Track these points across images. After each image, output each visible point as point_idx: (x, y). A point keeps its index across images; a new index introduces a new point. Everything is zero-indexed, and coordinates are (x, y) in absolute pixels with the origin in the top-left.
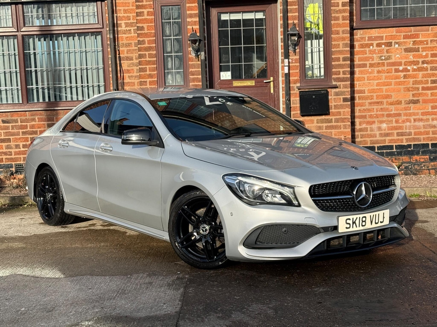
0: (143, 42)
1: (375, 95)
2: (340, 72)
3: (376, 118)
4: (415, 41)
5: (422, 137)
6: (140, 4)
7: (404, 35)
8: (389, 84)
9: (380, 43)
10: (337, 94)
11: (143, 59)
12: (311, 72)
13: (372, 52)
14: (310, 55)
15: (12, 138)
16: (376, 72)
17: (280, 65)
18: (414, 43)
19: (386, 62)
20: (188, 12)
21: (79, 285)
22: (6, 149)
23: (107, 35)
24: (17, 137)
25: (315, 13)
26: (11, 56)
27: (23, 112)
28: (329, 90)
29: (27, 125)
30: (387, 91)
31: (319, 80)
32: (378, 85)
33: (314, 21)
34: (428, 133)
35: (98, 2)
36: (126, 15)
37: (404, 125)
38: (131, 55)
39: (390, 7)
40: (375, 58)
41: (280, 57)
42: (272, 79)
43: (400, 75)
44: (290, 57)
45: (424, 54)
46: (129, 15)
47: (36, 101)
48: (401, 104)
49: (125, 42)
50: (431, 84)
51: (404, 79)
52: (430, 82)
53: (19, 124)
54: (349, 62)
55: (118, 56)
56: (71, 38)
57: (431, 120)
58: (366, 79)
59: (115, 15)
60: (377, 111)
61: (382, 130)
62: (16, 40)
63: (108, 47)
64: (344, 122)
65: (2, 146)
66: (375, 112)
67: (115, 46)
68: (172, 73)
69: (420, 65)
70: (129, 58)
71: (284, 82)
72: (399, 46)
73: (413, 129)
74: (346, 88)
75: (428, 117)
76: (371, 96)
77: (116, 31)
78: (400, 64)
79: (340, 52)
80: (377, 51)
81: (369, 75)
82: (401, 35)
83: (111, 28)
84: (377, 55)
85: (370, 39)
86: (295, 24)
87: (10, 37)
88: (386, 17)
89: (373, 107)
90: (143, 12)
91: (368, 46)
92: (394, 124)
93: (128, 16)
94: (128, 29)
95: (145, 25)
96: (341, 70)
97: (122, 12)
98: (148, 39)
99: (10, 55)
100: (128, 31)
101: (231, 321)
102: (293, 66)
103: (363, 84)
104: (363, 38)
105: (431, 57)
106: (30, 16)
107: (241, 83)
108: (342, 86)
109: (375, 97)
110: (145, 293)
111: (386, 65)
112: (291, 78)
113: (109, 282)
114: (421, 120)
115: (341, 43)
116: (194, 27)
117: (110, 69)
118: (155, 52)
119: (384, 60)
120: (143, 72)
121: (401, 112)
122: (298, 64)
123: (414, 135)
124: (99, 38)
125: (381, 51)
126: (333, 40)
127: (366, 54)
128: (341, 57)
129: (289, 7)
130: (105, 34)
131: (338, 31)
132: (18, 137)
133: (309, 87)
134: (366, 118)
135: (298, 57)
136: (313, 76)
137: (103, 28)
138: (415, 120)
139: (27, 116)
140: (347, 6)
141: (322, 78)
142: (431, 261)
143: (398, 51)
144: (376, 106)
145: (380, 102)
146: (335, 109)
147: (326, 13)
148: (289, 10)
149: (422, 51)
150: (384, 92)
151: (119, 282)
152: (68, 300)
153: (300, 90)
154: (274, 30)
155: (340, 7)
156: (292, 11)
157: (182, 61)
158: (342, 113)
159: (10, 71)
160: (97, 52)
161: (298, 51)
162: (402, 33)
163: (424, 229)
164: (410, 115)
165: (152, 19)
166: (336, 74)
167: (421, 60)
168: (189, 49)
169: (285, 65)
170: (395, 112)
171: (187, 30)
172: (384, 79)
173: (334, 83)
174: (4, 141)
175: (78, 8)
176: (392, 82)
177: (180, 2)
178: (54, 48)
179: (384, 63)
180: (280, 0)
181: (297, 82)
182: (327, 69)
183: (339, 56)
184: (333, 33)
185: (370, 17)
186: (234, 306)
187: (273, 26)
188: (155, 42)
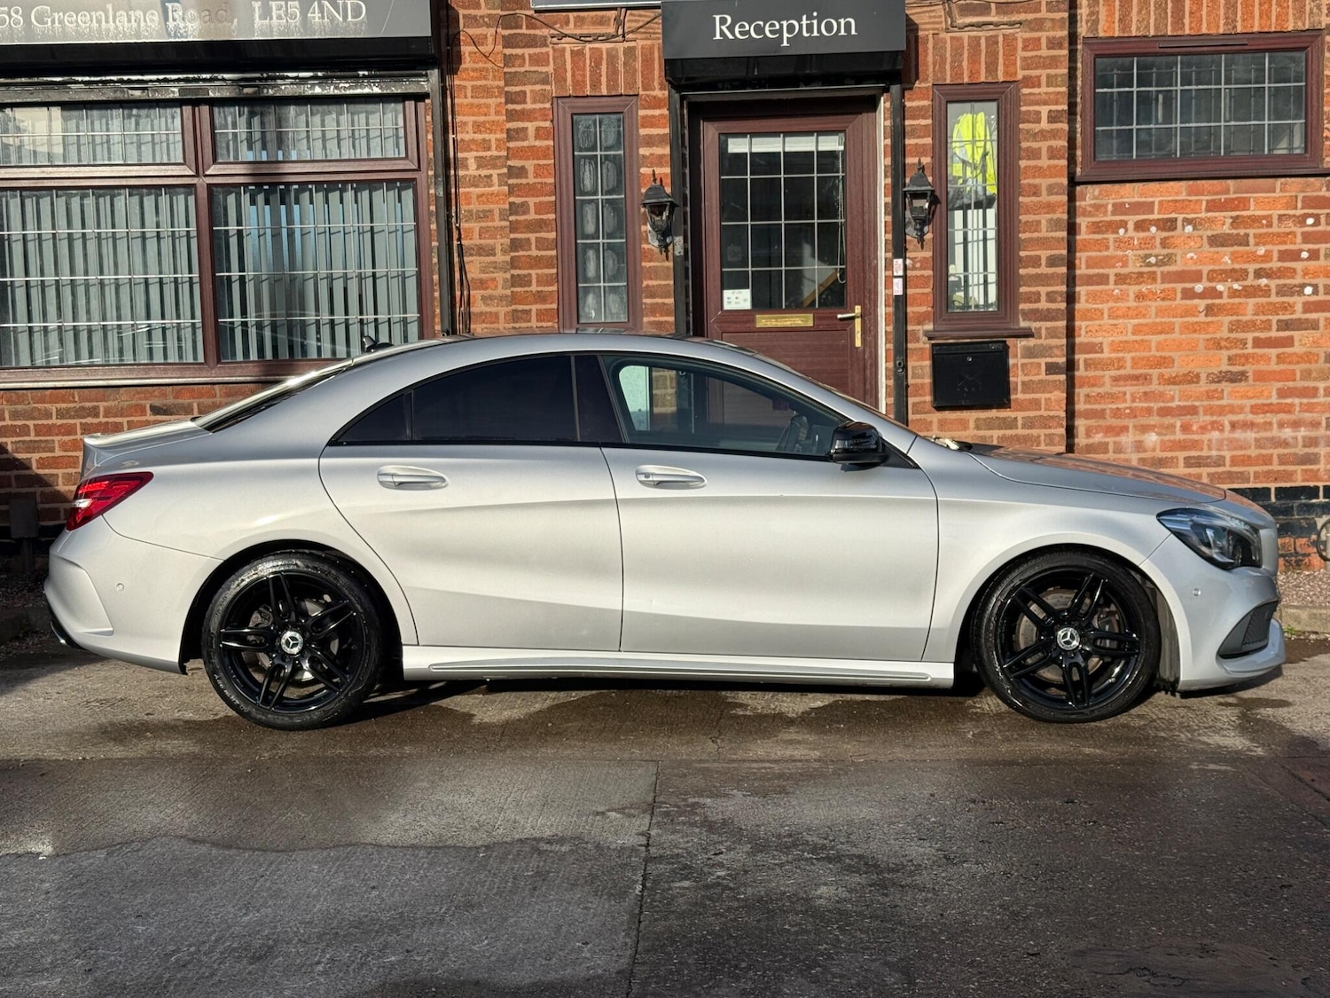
0: (523, 208)
1: (1128, 356)
2: (1039, 294)
3: (1130, 418)
4: (1238, 217)
5: (1252, 470)
6: (518, 107)
7: (1208, 201)
8: (1168, 329)
9: (1143, 221)
10: (1030, 353)
11: (521, 253)
12: (961, 294)
13: (1122, 244)
14: (959, 250)
16: (1132, 296)
17: (882, 274)
18: (1236, 222)
19: (1158, 270)
20: (643, 132)
21: (342, 874)
23: (429, 188)
25: (977, 139)
26: (177, 241)
27: (205, 386)
28: (1010, 342)
30: (1160, 347)
31: (982, 316)
32: (1137, 330)
33: (975, 159)
34: (1267, 460)
35: (407, 103)
36: (479, 137)
37: (1206, 437)
38: (491, 242)
39: (1173, 126)
40: (1130, 261)
41: (882, 254)
42: (858, 309)
43: (1196, 307)
44: (908, 255)
45: (1261, 251)
46: (487, 136)
47: (240, 357)
48: (1197, 382)
49: (474, 207)
50: (1278, 330)
51: (1206, 315)
52: (1274, 327)
54: (1064, 270)
55: (455, 243)
56: (334, 196)
57: (1275, 426)
58: (1106, 316)
59: (451, 136)
60: (1133, 401)
61: (1145, 451)
62: (193, 197)
63: (430, 220)
64: (1045, 427)
66: (1128, 401)
67: (449, 217)
68: (597, 291)
69: (1250, 281)
70: (484, 251)
71: (892, 318)
72: (1194, 229)
73: (1229, 450)
74: (1055, 337)
75: (1269, 417)
76: (1119, 360)
77: (452, 178)
78: (1197, 277)
80: (1136, 242)
81: (1114, 304)
82: (1201, 201)
83: (440, 171)
84: (1135, 252)
85: (1119, 209)
86: (923, 168)
87: (178, 190)
88: (1162, 153)
89: (1123, 389)
90: (525, 129)
91: (1113, 227)
92: (1179, 436)
93: (484, 140)
94: (484, 172)
95: (530, 165)
96: (1043, 290)
97: (470, 128)
98: (537, 200)
99: (177, 235)
100: (485, 179)
102: (917, 277)
103: (1097, 328)
104: (1101, 206)
105: (1280, 259)
106: (230, 137)
107: (776, 318)
108: (1043, 332)
109: (1129, 364)
110: (529, 904)
111: (1159, 280)
112: (909, 309)
113: (425, 866)
114: (1250, 425)
115: (1044, 219)
116: (658, 171)
117: (436, 277)
118: (553, 235)
119: (1156, 265)
120: (521, 286)
121: (1197, 404)
122: (931, 272)
123: (1231, 466)
124: (408, 195)
125: (1147, 243)
126: (1022, 211)
127: (1107, 248)
128: (1044, 254)
129: (907, 122)
130: (425, 184)
131: (1035, 186)
133: (958, 334)
134: (1105, 418)
135: (929, 254)
136: (966, 305)
137: (419, 169)
138: (1233, 426)
139: (215, 396)
140: (1061, 122)
141: (991, 309)
142: (1325, 824)
143: (1192, 243)
144: (1132, 385)
145: (1141, 375)
146: (1024, 392)
147: (1005, 139)
148: (908, 129)
149: (1257, 244)
150: (1153, 349)
151: (453, 868)
152: (311, 923)
153: (933, 342)
154: (866, 183)
155: (1044, 124)
156: (916, 132)
157: (625, 257)
158: (1043, 402)
159: (176, 279)
160: (403, 233)
161: (929, 236)
162: (1202, 194)
164: (1222, 411)
165: (548, 148)
166: (1029, 300)
167: (1251, 268)
168: (643, 228)
169: (895, 274)
170: (1181, 404)
171: (639, 178)
172: (1153, 315)
173: (1023, 324)
175: (356, 117)
176: (1174, 323)
177: (621, 103)
178: (290, 221)
179: (1154, 273)
180: (884, 104)
181: (925, 320)
182: (1006, 286)
183: (1038, 253)
184: (1024, 193)
185: (1118, 152)
186: (785, 955)
187: (865, 172)
188: (555, 207)
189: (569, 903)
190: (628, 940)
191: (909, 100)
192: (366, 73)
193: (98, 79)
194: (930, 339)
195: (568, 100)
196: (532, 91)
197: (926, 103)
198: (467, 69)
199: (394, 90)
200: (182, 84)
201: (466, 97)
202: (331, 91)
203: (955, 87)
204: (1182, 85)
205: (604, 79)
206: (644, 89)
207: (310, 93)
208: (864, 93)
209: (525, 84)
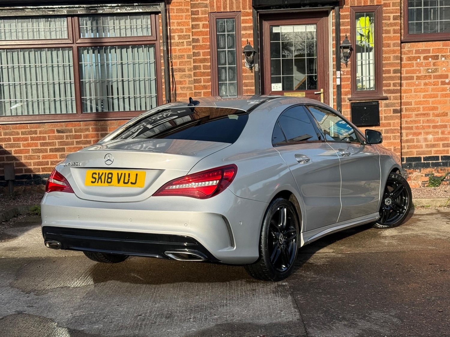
0: (198, 54)
1: (421, 106)
2: (390, 84)
3: (422, 129)
6: (196, 16)
8: (436, 96)
9: (426, 56)
10: (387, 105)
11: (197, 71)
12: (361, 84)
13: (419, 65)
14: (359, 68)
15: (67, 148)
16: (422, 84)
17: (331, 77)
19: (432, 74)
20: (243, 25)
21: (182, 291)
22: (60, 158)
23: (160, 47)
24: (71, 146)
25: (366, 26)
26: (65, 68)
27: (77, 122)
28: (380, 101)
29: (81, 135)
30: (433, 103)
31: (369, 92)
32: (424, 97)
33: (365, 34)
35: (152, 15)
36: (179, 28)
38: (184, 67)
39: (437, 21)
40: (422, 71)
41: (331, 69)
42: (322, 90)
43: (446, 88)
44: (342, 70)
46: (182, 27)
47: (89, 111)
48: (447, 116)
49: (178, 54)
53: (74, 133)
54: (399, 74)
55: (170, 67)
56: (124, 50)
58: (413, 91)
59: (169, 28)
60: (423, 123)
61: (428, 142)
62: (72, 51)
63: (161, 59)
64: (393, 133)
65: (57, 155)
66: (421, 123)
67: (168, 57)
68: (225, 84)
70: (181, 70)
71: (336, 93)
72: (445, 59)
74: (396, 99)
76: (418, 108)
77: (169, 43)
78: (446, 77)
79: (391, 65)
80: (424, 64)
81: (416, 87)
82: (448, 49)
83: (165, 40)
84: (424, 68)
85: (417, 52)
86: (347, 38)
87: (66, 49)
88: (433, 31)
89: (419, 119)
90: (199, 25)
91: (415, 58)
92: (440, 136)
93: (181, 29)
94: (181, 41)
95: (200, 38)
96: (392, 82)
97: (176, 24)
98: (203, 51)
99: (65, 66)
100: (181, 43)
102: (345, 78)
103: (410, 96)
104: (411, 51)
106: (85, 29)
107: (292, 94)
108: (392, 98)
110: (254, 299)
111: (432, 78)
112: (342, 90)
113: (210, 288)
115: (392, 56)
116: (249, 39)
117: (163, 80)
118: (209, 64)
119: (431, 72)
120: (197, 83)
121: (447, 124)
122: (350, 76)
124: (152, 50)
125: (428, 64)
126: (384, 53)
127: (413, 66)
128: (392, 69)
129: (341, 21)
130: (158, 45)
131: (388, 44)
132: (73, 146)
133: (360, 99)
134: (413, 130)
135: (349, 69)
136: (362, 88)
137: (156, 40)
139: (81, 126)
140: (398, 20)
141: (371, 90)
143: (445, 64)
144: (423, 117)
145: (426, 113)
146: (385, 120)
147: (377, 27)
148: (341, 23)
150: (431, 104)
151: (221, 289)
152: (180, 306)
153: (351, 102)
154: (325, 43)
155: (392, 21)
156: (344, 24)
157: (235, 72)
158: (392, 124)
159: (65, 82)
160: (150, 64)
161: (349, 63)
162: (448, 46)
165: (207, 31)
166: (386, 86)
168: (243, 61)
169: (337, 77)
170: (441, 124)
171: (241, 42)
172: (430, 91)
173: (384, 95)
174: (59, 150)
175: (132, 21)
176: (438, 94)
177: (235, 14)
178: (107, 60)
179: (431, 75)
180: (332, 14)
181: (348, 94)
182: (378, 81)
183: (390, 68)
184: (384, 46)
185: (416, 30)
186: (354, 314)
187: (324, 39)
188: (211, 54)
189: (268, 299)
190: (296, 310)
191: (341, 12)
192: (137, 4)
193: (36, 7)
194: (350, 101)
195: (214, 13)
196: (201, 10)
197: (348, 13)
198: (174, 2)
199: (147, 11)
200: (68, 9)
201: (174, 13)
202: (124, 11)
203: (358, 7)
204: (440, 6)
205: (228, 6)
206: (243, 9)
207: (116, 12)
208: (324, 10)
209: (199, 8)
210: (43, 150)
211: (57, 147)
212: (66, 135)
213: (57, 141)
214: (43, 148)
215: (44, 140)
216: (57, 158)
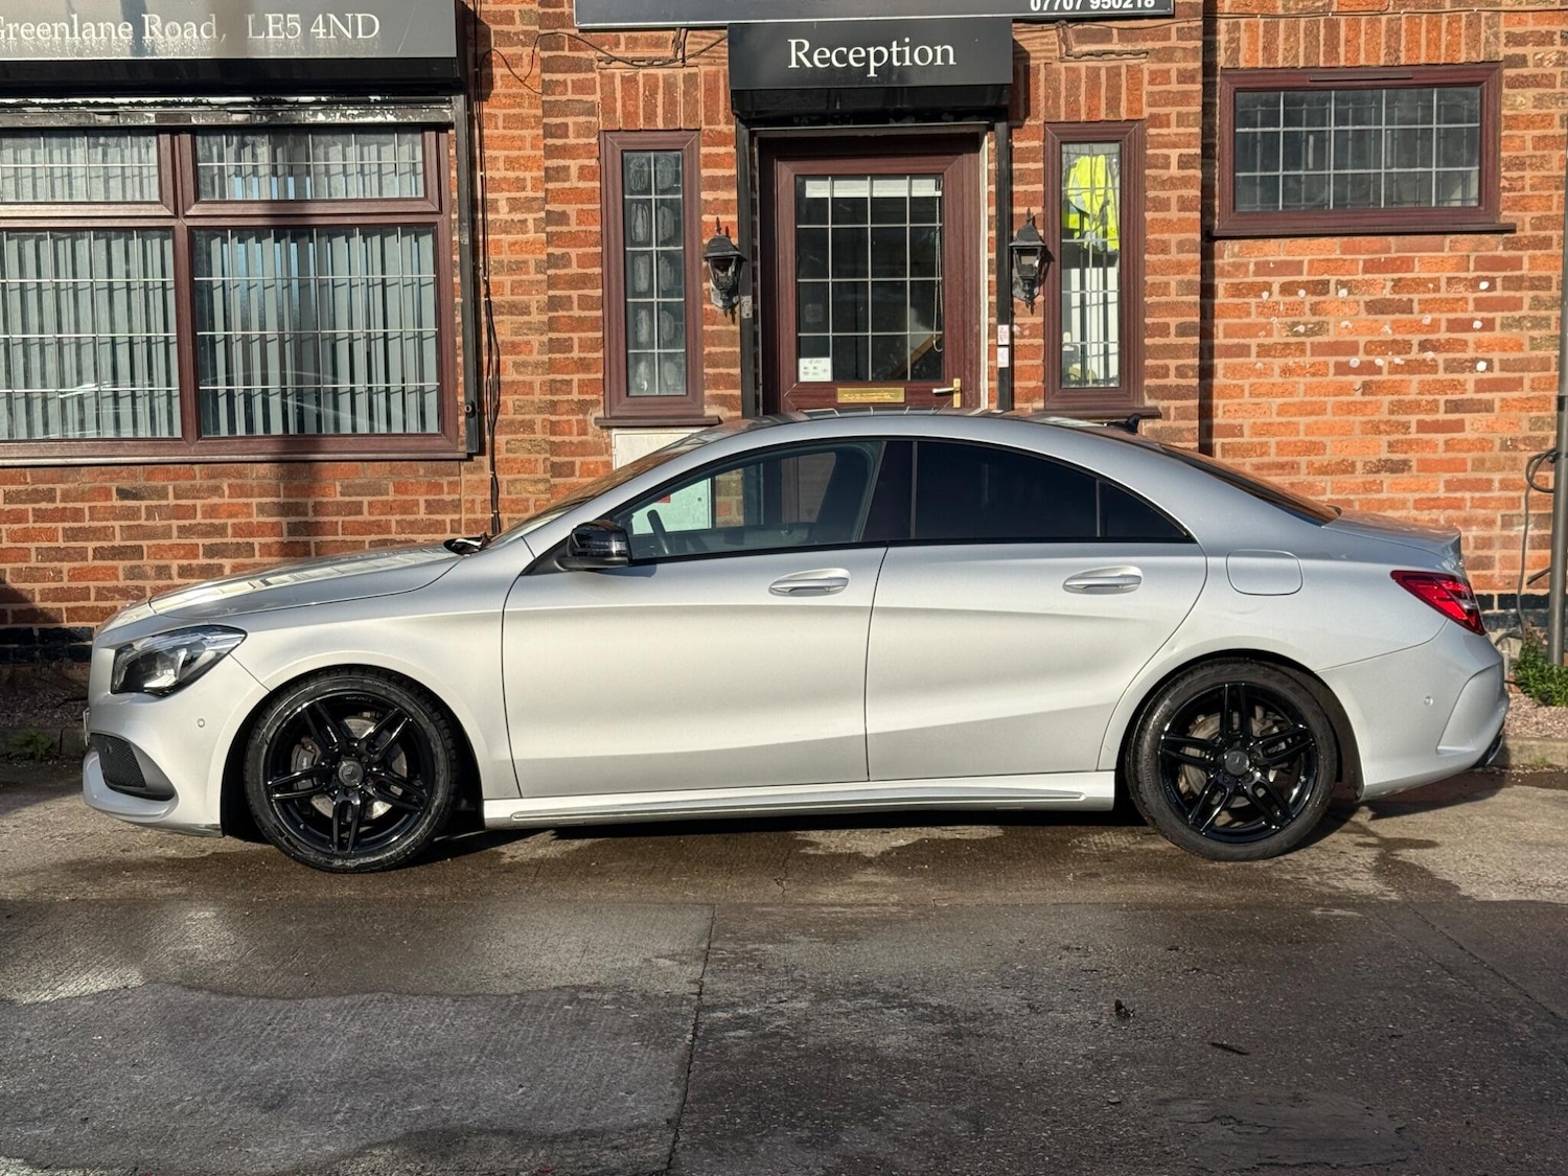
0: (564, 261)
1: (1273, 441)
2: (1167, 368)
4: (1400, 279)
6: (559, 142)
7: (1365, 261)
8: (1319, 410)
9: (1291, 283)
11: (561, 313)
12: (1078, 366)
13: (1267, 310)
14: (1076, 314)
15: (148, 546)
16: (1277, 371)
17: (985, 343)
18: (1398, 285)
19: (1308, 340)
20: (705, 172)
21: (359, 1023)
22: (127, 578)
23: (451, 234)
24: (161, 542)
25: (1097, 186)
26: (151, 293)
27: (182, 466)
29: (194, 506)
30: (1309, 430)
31: (1101, 392)
32: (1283, 410)
33: (1092, 209)
35: (427, 133)
36: (511, 174)
38: (525, 298)
39: (1326, 172)
40: (1275, 330)
41: (986, 319)
42: (957, 383)
43: (1352, 384)
44: (1016, 320)
45: (1427, 319)
46: (521, 174)
47: (224, 432)
48: (1353, 472)
49: (505, 257)
50: (1446, 412)
51: (1363, 394)
52: (1442, 408)
53: (172, 501)
54: (1196, 340)
55: (483, 299)
56: (340, 241)
58: (1247, 392)
59: (479, 174)
62: (171, 241)
63: (452, 272)
65: (116, 568)
67: (475, 268)
68: (650, 358)
69: (1414, 354)
70: (517, 309)
71: (996, 394)
72: (1349, 294)
74: (1185, 418)
76: (1262, 445)
77: (480, 223)
78: (1352, 348)
79: (1172, 308)
80: (1281, 308)
81: (1256, 380)
82: (1357, 261)
83: (466, 214)
84: (1281, 319)
85: (1262, 268)
86: (1033, 220)
87: (152, 233)
88: (1312, 204)
90: (566, 169)
91: (1255, 289)
93: (517, 178)
94: (517, 216)
95: (571, 209)
96: (1172, 363)
97: (501, 164)
98: (581, 251)
99: (151, 287)
100: (519, 225)
101: (839, 1156)
102: (1025, 346)
103: (1236, 408)
104: (1241, 265)
105: (1449, 330)
106: (216, 171)
107: (861, 393)
108: (1172, 412)
109: (1273, 450)
110: (568, 1054)
111: (1308, 352)
112: (1017, 384)
113: (452, 1014)
115: (1173, 280)
116: (723, 218)
117: (459, 340)
118: (598, 292)
119: (1305, 334)
120: (559, 352)
121: (1352, 497)
122: (1041, 341)
124: (427, 241)
125: (1295, 309)
126: (1148, 271)
127: (1249, 314)
128: (1173, 322)
129: (1015, 166)
130: (446, 228)
131: (1164, 242)
132: (167, 542)
135: (1039, 320)
136: (1083, 380)
137: (440, 211)
139: (194, 478)
140: (1193, 168)
141: (1112, 385)
142: (1451, 973)
143: (1347, 310)
144: (1276, 475)
145: (1287, 463)
147: (1129, 187)
148: (1015, 174)
149: (1422, 312)
150: (1302, 433)
151: (483, 1016)
152: (326, 1072)
154: (967, 235)
155: (1174, 170)
156: (1026, 177)
157: (683, 323)
159: (149, 338)
160: (420, 286)
161: (1039, 299)
162: (1360, 253)
163: (1423, 870)
164: (1381, 506)
165: (593, 190)
166: (1155, 375)
167: (1416, 339)
168: (705, 285)
169: (1000, 343)
170: (1334, 497)
171: (700, 227)
172: (1302, 394)
173: (1149, 403)
174: (122, 553)
175: (366, 149)
176: (1326, 403)
177: (680, 139)
179: (1303, 343)
180: (988, 144)
181: (1034, 396)
182: (1129, 359)
183: (1167, 320)
184: (1151, 250)
185: (1262, 201)
186: (846, 1105)
187: (966, 222)
188: (601, 259)
189: (612, 1053)
190: (676, 1090)
191: (1017, 139)
192: (379, 98)
193: (59, 101)
195: (617, 134)
196: (575, 124)
197: (1037, 143)
198: (498, 95)
199: (412, 119)
200: (159, 108)
201: (497, 128)
202: (337, 118)
203: (1071, 125)
204: (1336, 125)
205: (660, 111)
206: (707, 123)
207: (311, 120)
208: (964, 130)
209: (567, 116)
210: (72, 551)
211: (117, 542)
212: (147, 507)
213: (117, 524)
214: (73, 544)
215: (76, 521)
216: (117, 579)
